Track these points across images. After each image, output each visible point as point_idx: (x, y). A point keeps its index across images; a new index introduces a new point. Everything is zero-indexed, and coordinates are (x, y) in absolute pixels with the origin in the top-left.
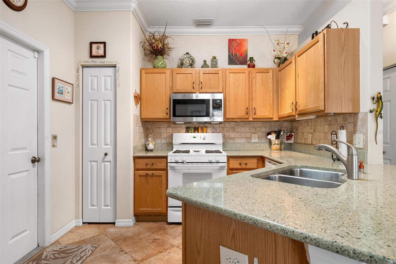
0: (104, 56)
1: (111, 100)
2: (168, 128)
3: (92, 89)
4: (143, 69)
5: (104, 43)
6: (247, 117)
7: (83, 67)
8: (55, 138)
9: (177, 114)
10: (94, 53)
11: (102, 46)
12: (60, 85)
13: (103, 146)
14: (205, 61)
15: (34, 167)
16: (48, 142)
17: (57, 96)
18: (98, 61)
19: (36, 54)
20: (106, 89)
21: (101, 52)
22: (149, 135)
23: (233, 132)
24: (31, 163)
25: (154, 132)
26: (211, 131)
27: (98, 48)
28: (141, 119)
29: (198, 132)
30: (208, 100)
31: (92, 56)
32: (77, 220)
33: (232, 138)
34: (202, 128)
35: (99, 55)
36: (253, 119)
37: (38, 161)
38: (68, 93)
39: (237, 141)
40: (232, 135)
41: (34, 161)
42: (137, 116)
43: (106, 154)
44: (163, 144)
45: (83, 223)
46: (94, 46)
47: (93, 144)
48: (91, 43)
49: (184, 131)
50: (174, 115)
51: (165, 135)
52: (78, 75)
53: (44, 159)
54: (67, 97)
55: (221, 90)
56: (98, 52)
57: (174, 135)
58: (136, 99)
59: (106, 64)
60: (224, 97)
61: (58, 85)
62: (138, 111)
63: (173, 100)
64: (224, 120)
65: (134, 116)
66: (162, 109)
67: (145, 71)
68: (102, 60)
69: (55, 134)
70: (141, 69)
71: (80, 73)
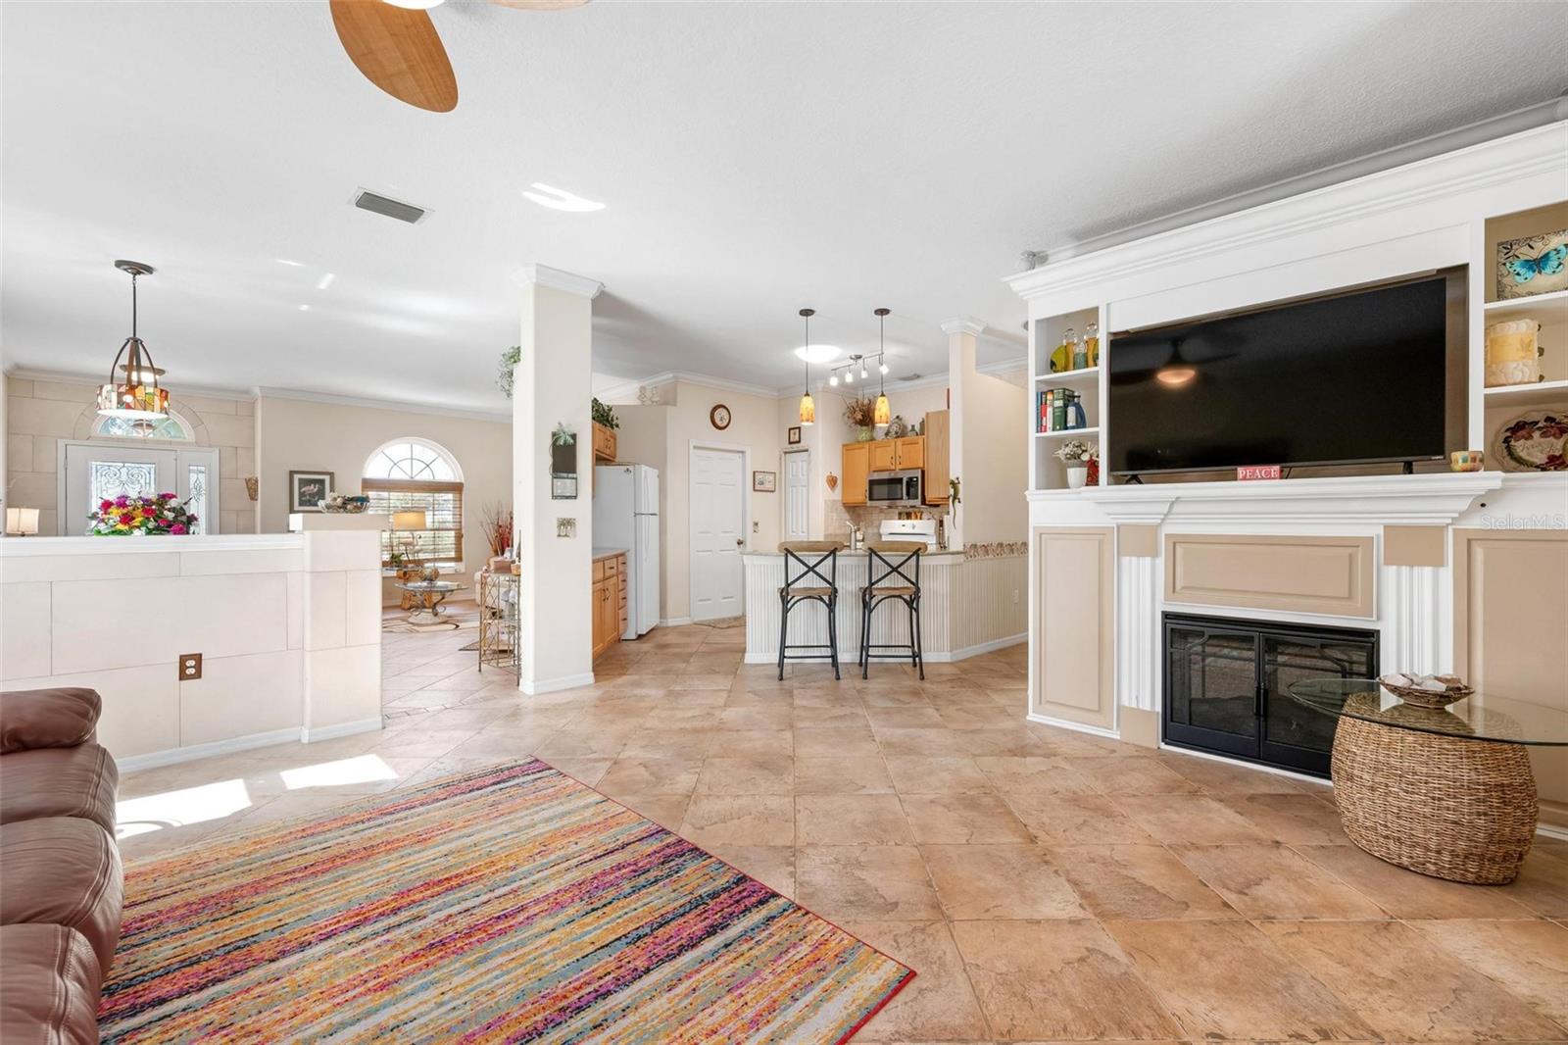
0: (799, 441)
1: (805, 485)
3: (792, 475)
4: (846, 445)
5: (799, 428)
7: (786, 453)
8: (756, 524)
10: (792, 440)
11: (797, 431)
12: (762, 477)
14: (913, 426)
15: (739, 548)
16: (750, 526)
17: (758, 487)
18: (795, 447)
19: (741, 455)
20: (802, 473)
21: (797, 438)
22: (861, 523)
24: (737, 545)
25: (865, 520)
27: (795, 434)
28: (844, 504)
29: (912, 519)
30: (902, 479)
31: (790, 443)
34: (914, 513)
35: (795, 440)
37: (742, 544)
38: (769, 481)
41: (740, 543)
42: (834, 501)
46: (792, 432)
47: (793, 532)
48: (790, 429)
49: (897, 517)
50: (871, 499)
51: (874, 523)
52: (780, 462)
53: (746, 542)
54: (768, 486)
55: (922, 466)
56: (794, 438)
57: (883, 522)
58: (832, 482)
59: (801, 448)
60: (923, 472)
61: (759, 477)
62: (837, 495)
63: (870, 481)
64: (924, 502)
65: (826, 502)
66: (860, 494)
67: (847, 448)
68: (797, 445)
69: (756, 521)
70: (844, 446)
71: (783, 459)
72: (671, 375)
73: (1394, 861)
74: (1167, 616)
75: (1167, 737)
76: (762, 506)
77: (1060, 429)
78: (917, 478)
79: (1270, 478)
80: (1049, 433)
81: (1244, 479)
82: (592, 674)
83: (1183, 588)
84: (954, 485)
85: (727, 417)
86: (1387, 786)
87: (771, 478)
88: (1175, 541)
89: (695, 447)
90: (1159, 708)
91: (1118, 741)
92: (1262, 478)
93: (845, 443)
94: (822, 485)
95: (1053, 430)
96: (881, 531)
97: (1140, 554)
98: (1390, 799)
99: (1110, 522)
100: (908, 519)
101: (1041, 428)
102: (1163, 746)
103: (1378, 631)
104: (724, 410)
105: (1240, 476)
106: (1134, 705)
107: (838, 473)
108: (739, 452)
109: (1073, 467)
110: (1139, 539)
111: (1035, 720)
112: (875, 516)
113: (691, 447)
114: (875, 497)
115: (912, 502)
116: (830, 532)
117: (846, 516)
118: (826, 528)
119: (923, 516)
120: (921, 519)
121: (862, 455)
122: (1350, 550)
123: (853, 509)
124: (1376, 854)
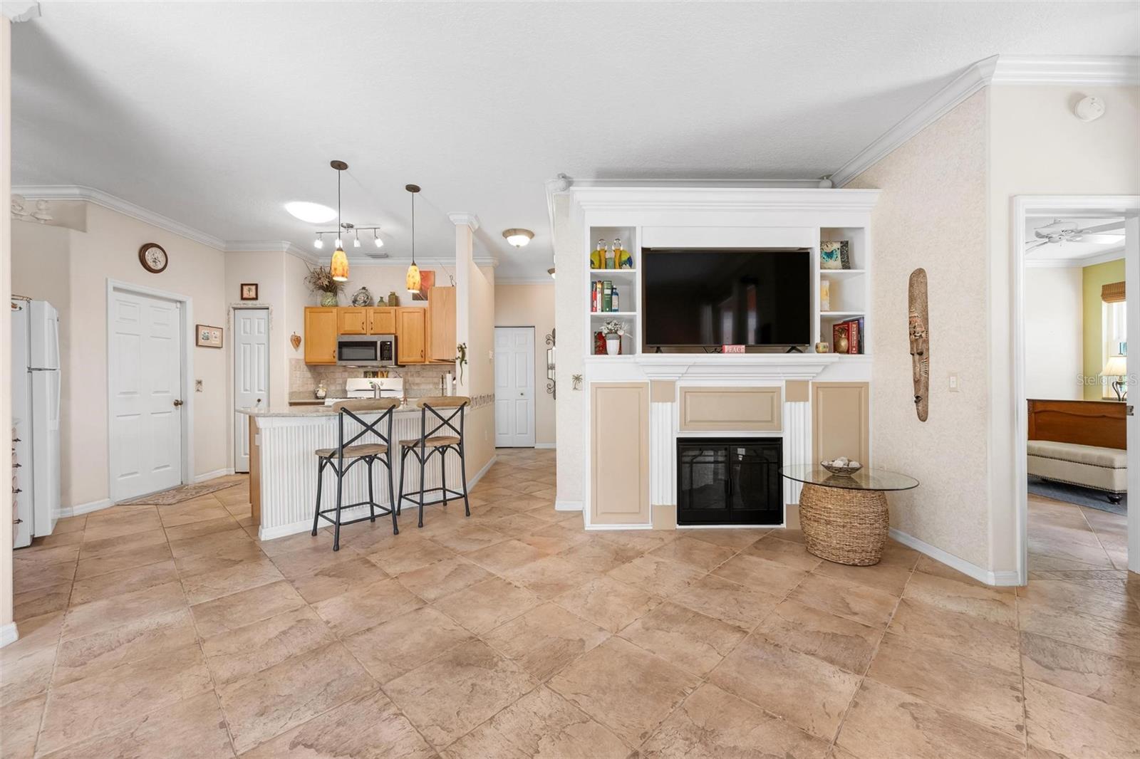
0: (256, 299)
1: (264, 344)
2: (343, 373)
3: (245, 332)
4: (308, 308)
5: (256, 285)
6: (423, 360)
7: (235, 309)
8: (200, 382)
9: (344, 358)
10: (245, 296)
11: (254, 287)
12: (206, 331)
13: (257, 392)
14: (382, 298)
15: (177, 409)
16: (192, 385)
17: (201, 342)
18: (250, 303)
19: (179, 305)
20: (259, 332)
21: (253, 294)
22: (322, 381)
23: (419, 377)
24: (174, 406)
25: (328, 378)
26: (393, 376)
27: (249, 290)
28: (306, 363)
29: (377, 377)
30: (376, 343)
31: (243, 299)
32: (229, 469)
33: (417, 384)
34: (382, 372)
35: (251, 297)
36: (430, 362)
37: (181, 404)
38: (216, 337)
39: (422, 387)
40: (417, 380)
41: (177, 404)
42: (298, 360)
43: (259, 400)
44: (338, 391)
45: (236, 473)
46: (246, 288)
47: (246, 390)
48: (242, 285)
49: (363, 376)
50: (339, 359)
51: (340, 381)
52: (229, 318)
53: (186, 402)
54: (216, 342)
55: (393, 331)
56: (249, 295)
57: (349, 380)
58: (296, 341)
59: (258, 306)
60: (396, 338)
61: (202, 331)
62: (300, 354)
63: (339, 342)
64: (396, 364)
65: (290, 360)
66: (327, 352)
67: (310, 310)
68: (254, 302)
69: (199, 379)
70: (306, 308)
71: (232, 316)
72: (77, 191)
73: (851, 563)
74: (680, 441)
75: (680, 522)
76: (207, 363)
77: (609, 311)
78: (391, 342)
79: (741, 353)
80: (599, 313)
81: (728, 352)
82: (14, 625)
83: (690, 421)
84: (462, 349)
85: (162, 259)
86: (851, 523)
87: (218, 333)
88: (686, 392)
89: (115, 289)
90: (675, 503)
91: (652, 531)
92: (737, 353)
93: (306, 306)
94: (287, 345)
95: (602, 311)
96: (347, 388)
97: (664, 401)
98: (853, 530)
99: (646, 379)
100: (374, 377)
101: (593, 309)
102: (678, 527)
103: (782, 438)
104: (158, 250)
105: (726, 351)
106: (661, 504)
107: (300, 333)
108: (177, 301)
109: (613, 339)
110: (663, 390)
111: (592, 529)
112: (338, 375)
113: (110, 289)
114: (344, 357)
115: (385, 363)
116: (294, 390)
117: (309, 375)
118: (291, 385)
119: (389, 375)
120: (387, 377)
121: (330, 318)
122: (772, 394)
123: (315, 368)
124: (841, 562)
